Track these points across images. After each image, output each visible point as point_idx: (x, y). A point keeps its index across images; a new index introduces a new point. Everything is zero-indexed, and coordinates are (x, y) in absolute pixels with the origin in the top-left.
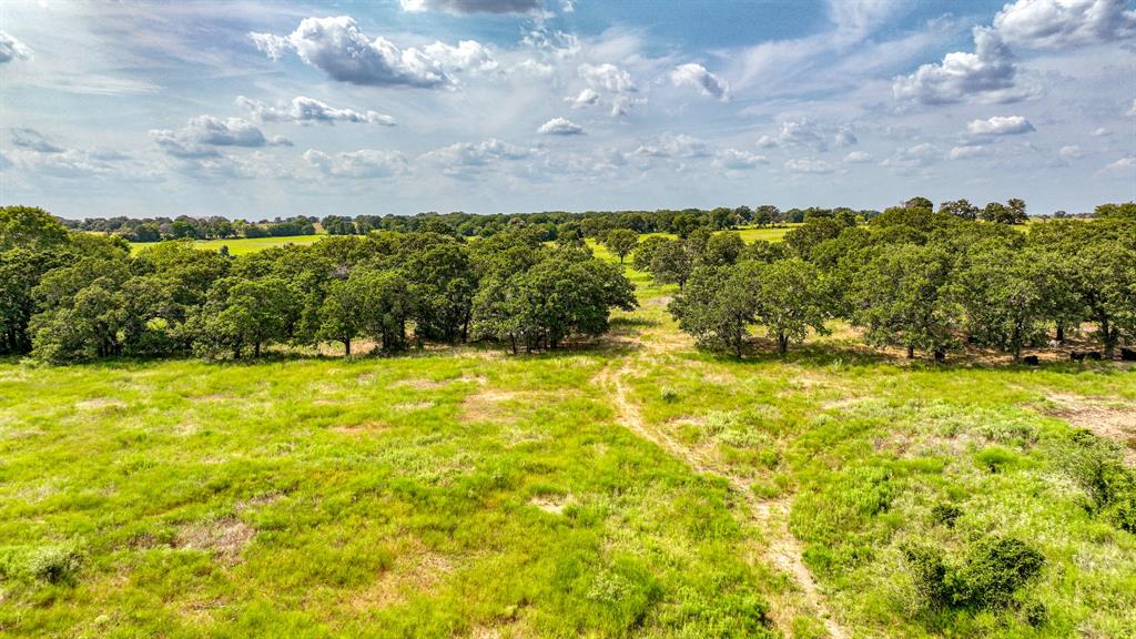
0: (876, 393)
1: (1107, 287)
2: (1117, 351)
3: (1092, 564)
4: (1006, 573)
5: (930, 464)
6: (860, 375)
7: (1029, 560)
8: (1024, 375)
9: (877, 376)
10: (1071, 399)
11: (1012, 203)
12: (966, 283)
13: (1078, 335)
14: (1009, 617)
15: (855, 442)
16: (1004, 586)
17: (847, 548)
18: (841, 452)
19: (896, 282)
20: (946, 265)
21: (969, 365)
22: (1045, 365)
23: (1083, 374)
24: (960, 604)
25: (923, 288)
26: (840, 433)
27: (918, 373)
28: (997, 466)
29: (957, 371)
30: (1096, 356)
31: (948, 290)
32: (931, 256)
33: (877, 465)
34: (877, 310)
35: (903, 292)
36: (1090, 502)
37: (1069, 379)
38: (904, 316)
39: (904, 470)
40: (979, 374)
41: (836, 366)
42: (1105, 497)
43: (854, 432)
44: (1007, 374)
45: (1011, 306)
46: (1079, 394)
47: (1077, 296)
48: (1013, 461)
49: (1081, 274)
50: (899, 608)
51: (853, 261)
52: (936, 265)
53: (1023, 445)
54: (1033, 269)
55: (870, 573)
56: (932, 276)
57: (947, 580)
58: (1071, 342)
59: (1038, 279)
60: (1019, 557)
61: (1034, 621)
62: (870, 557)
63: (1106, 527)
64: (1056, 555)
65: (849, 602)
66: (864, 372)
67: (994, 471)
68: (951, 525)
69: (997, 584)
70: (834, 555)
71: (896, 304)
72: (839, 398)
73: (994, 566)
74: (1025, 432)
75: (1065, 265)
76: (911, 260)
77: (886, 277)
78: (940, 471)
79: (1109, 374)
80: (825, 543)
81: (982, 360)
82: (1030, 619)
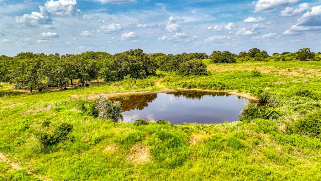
0: (21, 102)
1: (80, 68)
2: (84, 84)
3: (84, 124)
4: (64, 132)
5: (40, 114)
6: (15, 98)
7: (69, 127)
8: (64, 92)
9: (21, 97)
10: (76, 96)
11: (56, 54)
12: (45, 68)
13: (76, 82)
14: (66, 142)
15: (15, 114)
16: (64, 135)
17: (16, 142)
18: (11, 118)
19: (24, 69)
20: (39, 63)
21: (49, 92)
22: (69, 89)
23: (78, 90)
24: (53, 143)
25: (32, 70)
26: (9, 113)
27: (34, 95)
28: (59, 110)
29: (46, 93)
30: (80, 86)
31: (40, 70)
32: (34, 61)
33: (24, 118)
34: (18, 78)
35: (26, 72)
36: (82, 112)
37: (75, 91)
38: (27, 79)
39: (33, 118)
40: (52, 93)
41: (6, 97)
42: (85, 110)
43: (15, 112)
44: (60, 92)
45: (58, 74)
46: (77, 94)
47: (74, 71)
48: (63, 109)
49: (74, 65)
50: (35, 151)
51: (8, 64)
52: (36, 63)
53: (65, 105)
54: (63, 64)
55: (25, 146)
56: (35, 67)
57: (49, 138)
58: (74, 84)
59: (64, 66)
60: (67, 127)
61: (72, 141)
62: (24, 142)
63: (86, 116)
64: (75, 125)
65: (18, 156)
66: (16, 97)
67: (58, 112)
68: (48, 126)
69: (62, 135)
70: (11, 145)
71: (24, 75)
72: (8, 105)
73: (61, 131)
74: (65, 102)
75: (70, 63)
76: (27, 62)
77: (20, 68)
78: (44, 115)
79: (83, 89)
80: (8, 143)
81: (52, 90)
82: (71, 140)
